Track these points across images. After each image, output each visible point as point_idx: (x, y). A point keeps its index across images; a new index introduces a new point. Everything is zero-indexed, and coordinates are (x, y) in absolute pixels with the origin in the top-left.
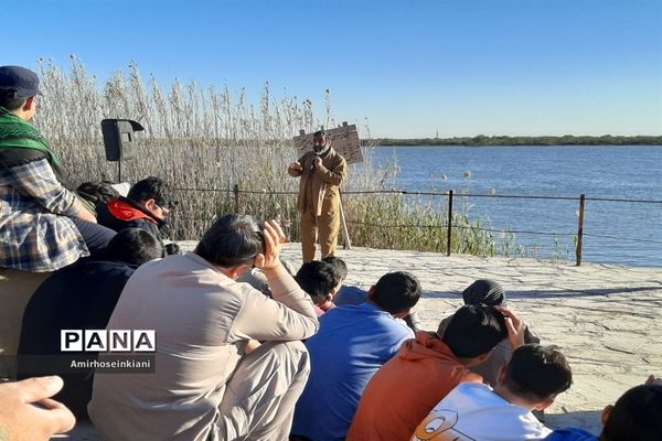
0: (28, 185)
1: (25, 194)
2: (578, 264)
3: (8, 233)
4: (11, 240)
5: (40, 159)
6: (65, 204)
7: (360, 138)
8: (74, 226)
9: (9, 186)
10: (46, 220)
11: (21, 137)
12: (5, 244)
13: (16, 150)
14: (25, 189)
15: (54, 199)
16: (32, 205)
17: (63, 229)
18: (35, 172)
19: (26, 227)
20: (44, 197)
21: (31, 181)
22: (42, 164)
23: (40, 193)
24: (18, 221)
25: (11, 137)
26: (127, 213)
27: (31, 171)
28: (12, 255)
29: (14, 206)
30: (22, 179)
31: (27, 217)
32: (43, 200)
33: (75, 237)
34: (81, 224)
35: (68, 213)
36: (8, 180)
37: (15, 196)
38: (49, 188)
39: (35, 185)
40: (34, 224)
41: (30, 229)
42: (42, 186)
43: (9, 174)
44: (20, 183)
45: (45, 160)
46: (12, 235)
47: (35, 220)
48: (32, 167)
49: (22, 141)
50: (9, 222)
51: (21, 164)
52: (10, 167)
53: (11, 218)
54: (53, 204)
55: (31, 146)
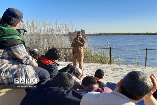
0: (16, 54)
1: (14, 57)
2: (146, 67)
3: (8, 73)
4: (10, 75)
5: (21, 44)
6: (30, 61)
7: (86, 34)
8: (33, 69)
9: (9, 54)
10: (23, 67)
11: (14, 35)
12: (7, 77)
13: (12, 40)
14: (15, 55)
15: (26, 59)
16: (17, 61)
17: (29, 70)
18: (19, 49)
19: (15, 70)
20: (22, 58)
21: (17, 52)
22: (22, 46)
23: (21, 57)
24: (12, 67)
25: (10, 35)
26: (47, 61)
27: (17, 48)
28: (10, 81)
29: (11, 62)
30: (14, 52)
31: (15, 66)
32: (22, 60)
33: (34, 73)
34: (35, 68)
35: (31, 64)
36: (9, 52)
37: (11, 58)
38: (24, 55)
39: (19, 54)
40: (18, 69)
41: (17, 71)
42: (22, 54)
43: (9, 49)
44: (13, 53)
45: (23, 44)
46: (10, 73)
47: (19, 67)
48: (18, 47)
49: (14, 36)
50: (9, 68)
51: (14, 46)
52: (10, 47)
53: (9, 66)
54: (25, 61)
55: (17, 38)
